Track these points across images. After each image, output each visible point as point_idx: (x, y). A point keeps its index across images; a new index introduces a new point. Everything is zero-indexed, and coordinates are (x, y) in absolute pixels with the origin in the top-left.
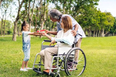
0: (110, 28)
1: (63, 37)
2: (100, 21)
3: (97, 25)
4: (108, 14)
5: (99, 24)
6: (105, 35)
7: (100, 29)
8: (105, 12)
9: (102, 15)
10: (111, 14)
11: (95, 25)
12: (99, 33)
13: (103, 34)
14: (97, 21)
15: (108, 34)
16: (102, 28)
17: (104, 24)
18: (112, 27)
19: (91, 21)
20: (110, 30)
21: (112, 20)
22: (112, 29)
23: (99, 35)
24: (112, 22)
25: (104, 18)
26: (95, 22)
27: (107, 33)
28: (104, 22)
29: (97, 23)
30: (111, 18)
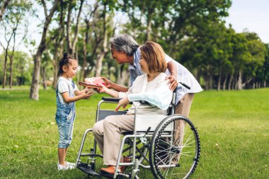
0: (256, 69)
1: (146, 91)
2: (234, 54)
3: (226, 63)
4: (252, 37)
5: (230, 59)
6: (244, 85)
7: (233, 71)
9: (238, 40)
10: (258, 38)
11: (221, 62)
12: (231, 80)
13: (240, 85)
14: (225, 54)
16: (237, 69)
17: (241, 61)
18: (259, 67)
19: (212, 53)
20: (257, 73)
21: (261, 50)
22: (260, 71)
23: (230, 84)
24: (260, 56)
25: (241, 45)
26: (222, 56)
27: (248, 81)
28: (242, 55)
30: (258, 45)
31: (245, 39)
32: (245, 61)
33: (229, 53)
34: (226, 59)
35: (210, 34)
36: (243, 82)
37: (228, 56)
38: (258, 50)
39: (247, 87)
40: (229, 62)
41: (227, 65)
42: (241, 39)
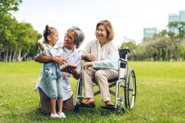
0: (29, 48)
2: (18, 37)
3: (14, 43)
4: (28, 25)
5: (16, 40)
6: (22, 58)
7: (17, 48)
8: (24, 22)
9: (21, 27)
10: (32, 27)
11: (11, 42)
12: (14, 55)
13: (20, 58)
14: (13, 37)
15: (27, 57)
16: (19, 46)
17: (23, 42)
18: (32, 46)
19: (5, 35)
20: (30, 50)
21: (34, 35)
22: (32, 49)
23: (14, 58)
24: (34, 39)
25: (23, 31)
26: (11, 38)
27: (25, 56)
28: (23, 38)
30: (32, 32)
31: (26, 27)
32: (25, 42)
33: (16, 36)
34: (14, 40)
35: (6, 22)
36: (21, 57)
37: (15, 38)
38: (32, 35)
39: (23, 60)
40: (16, 42)
41: (14, 45)
42: (23, 27)
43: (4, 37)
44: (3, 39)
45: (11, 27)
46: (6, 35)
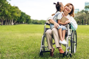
2: (12, 13)
3: (9, 16)
4: (17, 7)
5: (11, 15)
7: (11, 19)
8: (14, 6)
13: (13, 23)
15: (16, 23)
16: (12, 18)
17: (14, 15)
18: (19, 18)
20: (18, 19)
23: (10, 23)
25: (14, 10)
26: (8, 14)
28: (14, 13)
29: (9, 14)
31: (15, 8)
32: (15, 16)
33: (10, 13)
34: (10, 15)
35: (6, 6)
37: (10, 14)
38: (18, 12)
39: (14, 24)
40: (10, 16)
41: (10, 17)
42: (14, 8)
43: (5, 13)
44: (4, 14)
45: (8, 8)
46: (6, 12)
